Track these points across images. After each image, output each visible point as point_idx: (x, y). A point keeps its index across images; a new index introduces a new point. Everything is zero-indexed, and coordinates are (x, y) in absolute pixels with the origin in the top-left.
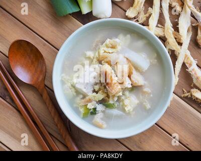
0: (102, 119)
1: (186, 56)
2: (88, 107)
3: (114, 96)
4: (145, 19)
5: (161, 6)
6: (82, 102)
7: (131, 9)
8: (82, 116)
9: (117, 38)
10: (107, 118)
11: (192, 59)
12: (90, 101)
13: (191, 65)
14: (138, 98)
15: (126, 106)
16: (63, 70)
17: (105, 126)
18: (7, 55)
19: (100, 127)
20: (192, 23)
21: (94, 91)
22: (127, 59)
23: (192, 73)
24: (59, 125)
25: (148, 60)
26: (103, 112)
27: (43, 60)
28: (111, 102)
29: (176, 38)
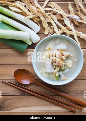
0: (64, 77)
1: (76, 33)
2: (56, 76)
3: (62, 66)
4: (53, 31)
5: (55, 23)
6: (53, 76)
7: (45, 31)
8: (56, 80)
9: (48, 45)
10: (66, 75)
11: (79, 32)
12: (55, 73)
13: (80, 35)
14: (71, 60)
15: (69, 66)
16: (38, 70)
17: (67, 78)
18: (15, 79)
19: (65, 80)
20: (70, 20)
21: (54, 69)
22: (57, 50)
23: (83, 37)
24: (51, 90)
25: (65, 45)
26: (63, 74)
27: (29, 71)
28: (63, 68)
29: (68, 30)
